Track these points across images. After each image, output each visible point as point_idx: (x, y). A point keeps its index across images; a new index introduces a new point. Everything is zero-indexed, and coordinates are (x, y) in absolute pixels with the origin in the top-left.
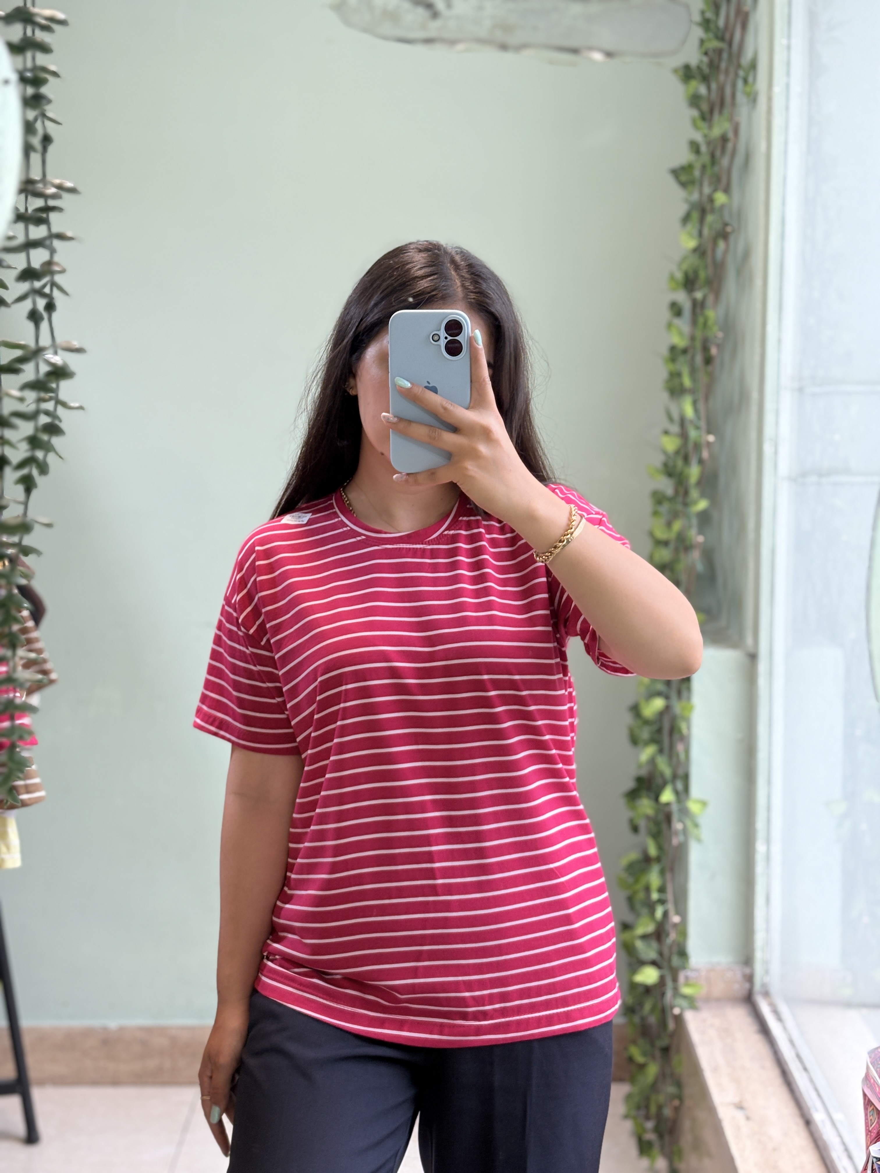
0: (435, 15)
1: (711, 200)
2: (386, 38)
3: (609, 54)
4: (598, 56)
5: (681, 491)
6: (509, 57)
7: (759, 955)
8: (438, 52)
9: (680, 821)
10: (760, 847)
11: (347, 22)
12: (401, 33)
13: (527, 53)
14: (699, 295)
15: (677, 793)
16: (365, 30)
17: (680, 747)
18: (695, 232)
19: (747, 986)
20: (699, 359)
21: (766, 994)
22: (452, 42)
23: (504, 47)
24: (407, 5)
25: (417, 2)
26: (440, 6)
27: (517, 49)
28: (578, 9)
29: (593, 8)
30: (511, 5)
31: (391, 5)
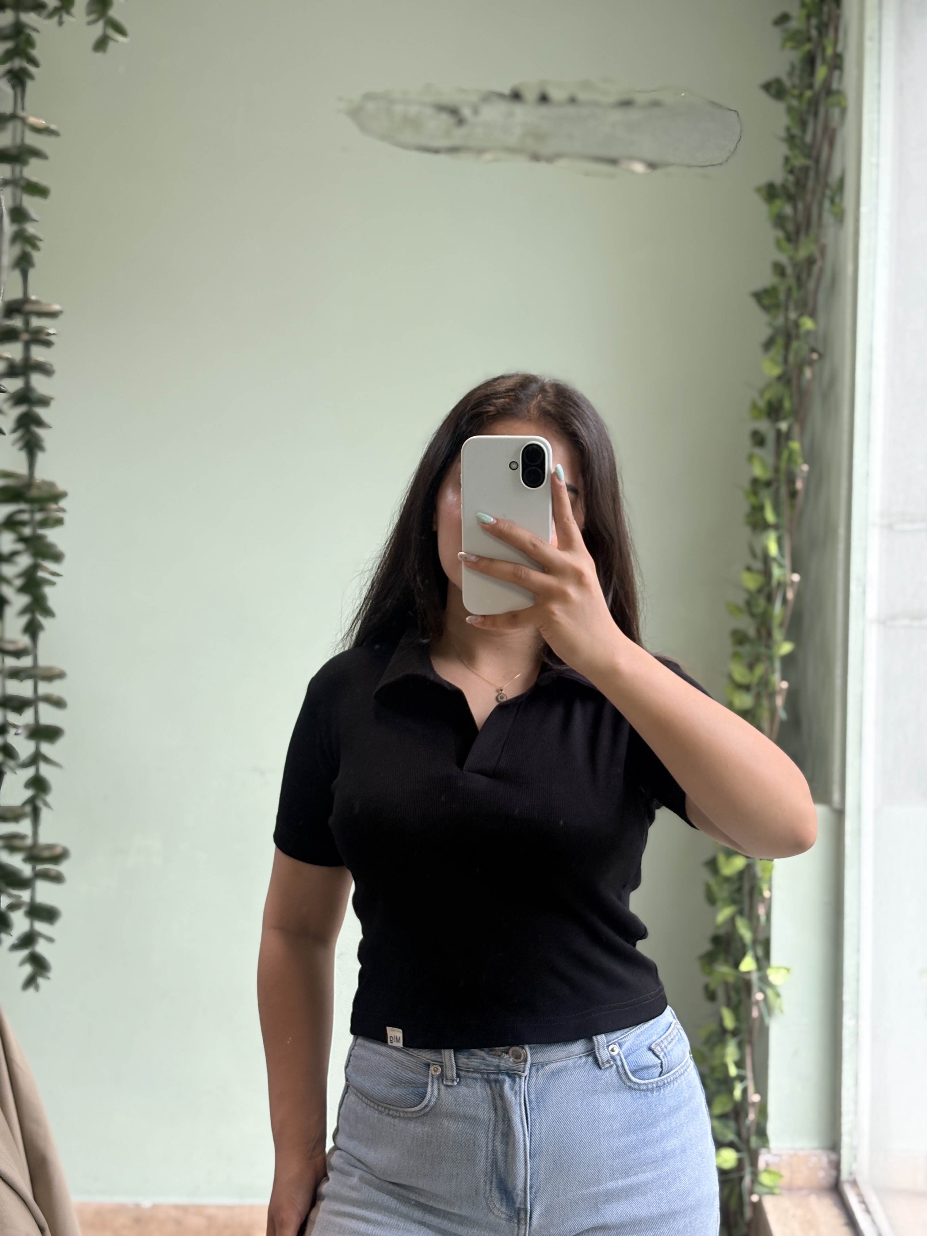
0: (461, 121)
1: (797, 325)
2: (406, 146)
3: (651, 166)
4: (639, 168)
5: (764, 632)
6: (541, 167)
7: (846, 1141)
8: (464, 162)
9: (762, 991)
10: (848, 1022)
11: (364, 129)
12: (421, 141)
13: (561, 164)
14: (784, 426)
15: (757, 960)
16: (383, 138)
17: (761, 911)
18: (780, 358)
19: (834, 1173)
20: (784, 491)
21: (854, 1183)
22: (479, 151)
23: (536, 157)
24: (429, 111)
25: (441, 108)
26: (466, 112)
27: (550, 159)
28: (617, 115)
29: (634, 115)
30: (544, 110)
31: (413, 110)
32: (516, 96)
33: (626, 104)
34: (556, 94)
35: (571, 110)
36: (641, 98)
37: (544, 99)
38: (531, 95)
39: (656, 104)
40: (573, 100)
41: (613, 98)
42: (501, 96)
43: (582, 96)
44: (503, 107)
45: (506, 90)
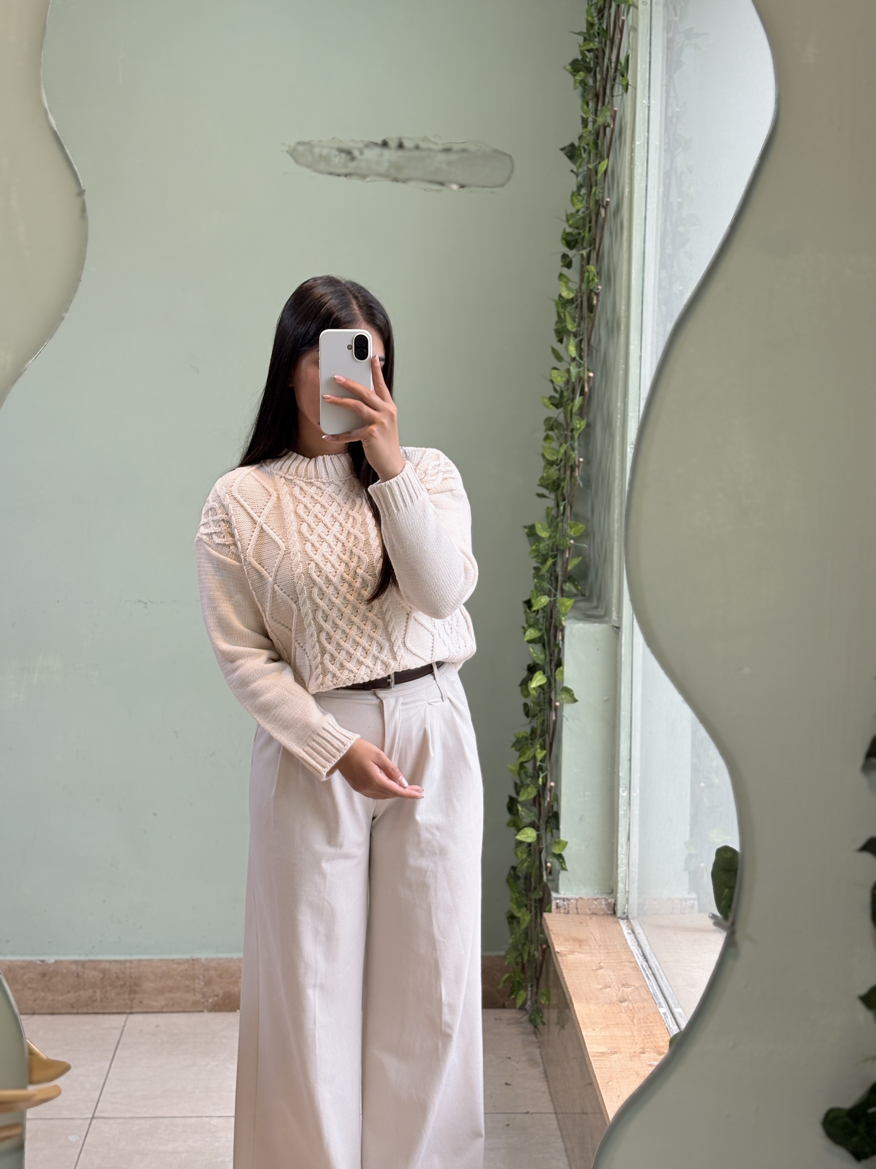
0: (353, 159)
2: (321, 172)
3: (462, 186)
4: (455, 187)
6: (400, 186)
8: (354, 182)
10: (623, 794)
11: (296, 161)
12: (331, 169)
13: (412, 184)
16: (309, 166)
22: (363, 177)
23: (396, 180)
24: (335, 152)
25: (341, 151)
26: (356, 153)
27: (405, 181)
28: (442, 157)
29: (452, 157)
30: (401, 153)
31: (325, 152)
32: (385, 144)
33: (447, 150)
34: (407, 143)
35: (416, 153)
36: (456, 147)
37: (401, 146)
38: (393, 144)
39: (464, 150)
40: (417, 147)
41: (440, 147)
42: (376, 144)
43: (423, 145)
44: (377, 151)
45: (379, 141)
